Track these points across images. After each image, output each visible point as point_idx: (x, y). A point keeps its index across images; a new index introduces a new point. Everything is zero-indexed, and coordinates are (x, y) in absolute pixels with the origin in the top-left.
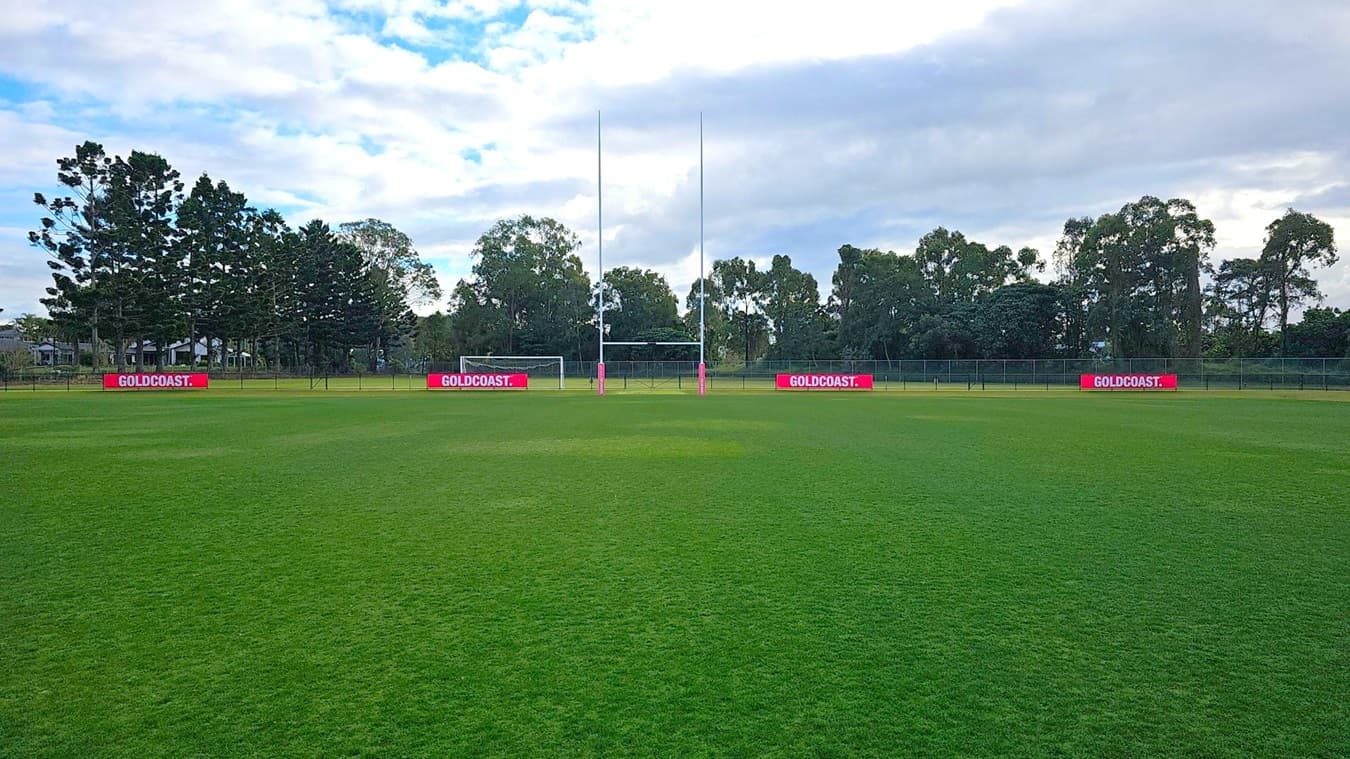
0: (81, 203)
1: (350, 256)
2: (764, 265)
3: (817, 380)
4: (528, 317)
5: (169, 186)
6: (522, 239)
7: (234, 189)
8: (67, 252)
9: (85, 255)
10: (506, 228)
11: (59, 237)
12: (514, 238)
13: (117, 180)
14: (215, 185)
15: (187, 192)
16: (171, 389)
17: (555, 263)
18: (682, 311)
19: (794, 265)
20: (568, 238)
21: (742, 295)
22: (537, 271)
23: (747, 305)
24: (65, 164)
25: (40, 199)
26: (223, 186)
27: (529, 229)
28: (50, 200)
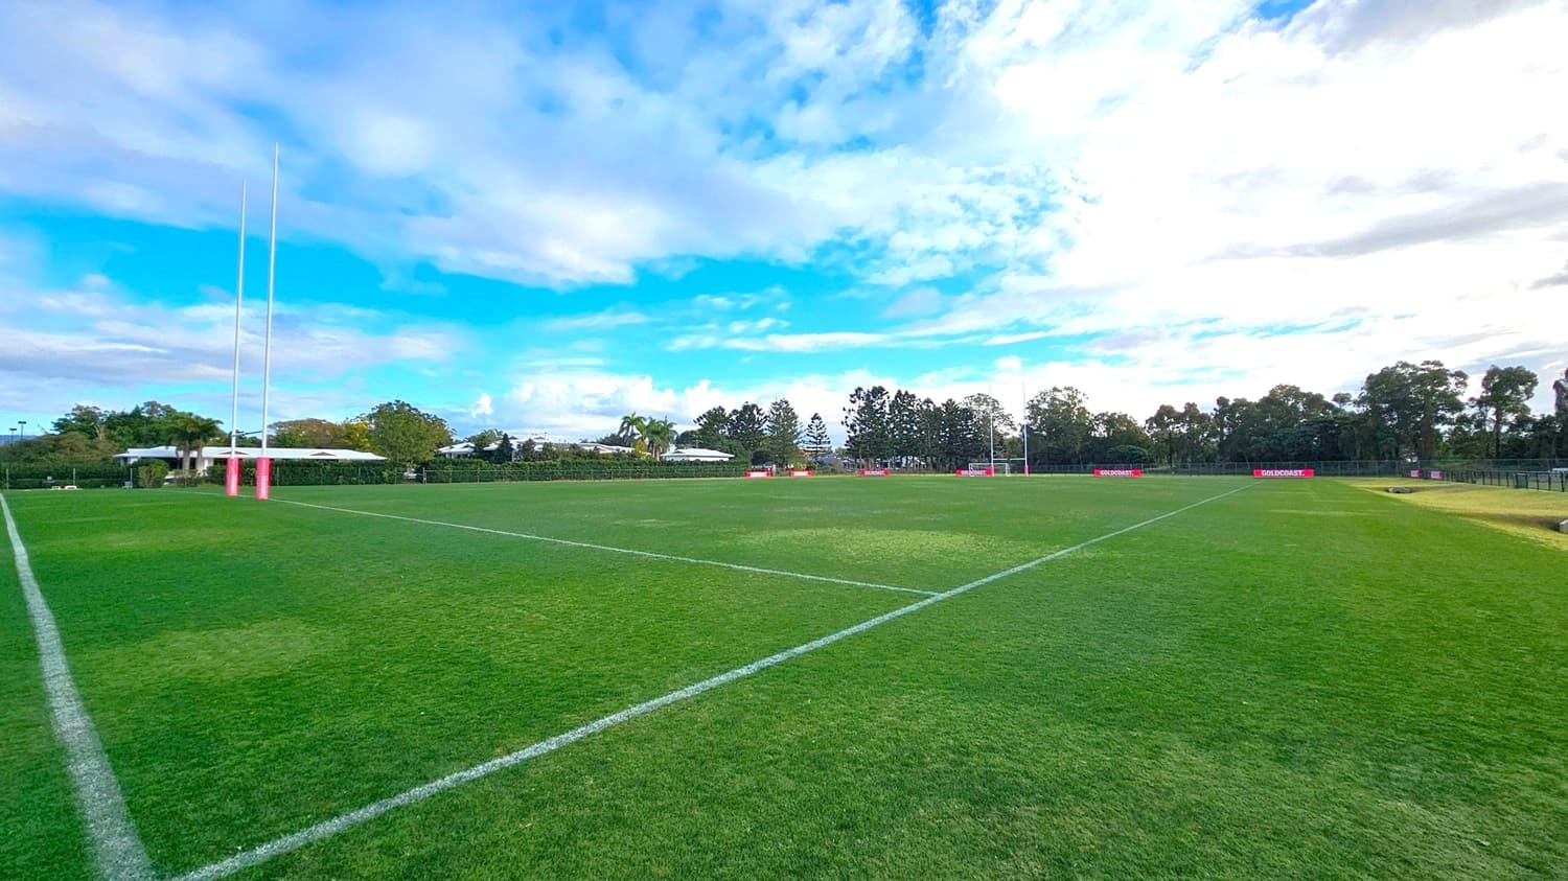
0: (856, 409)
1: (967, 414)
3: (1113, 472)
5: (885, 397)
6: (1054, 399)
7: (910, 393)
8: (852, 426)
9: (858, 428)
11: (850, 422)
13: (868, 399)
14: (903, 393)
15: (892, 398)
20: (1078, 396)
24: (852, 396)
25: (844, 409)
26: (907, 393)
27: (1057, 393)
28: (847, 409)
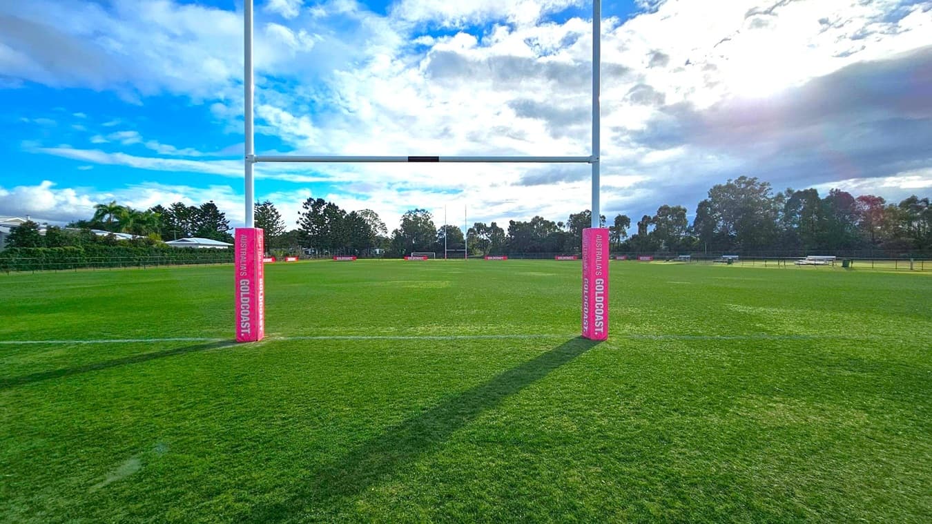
1: (361, 220)
2: (489, 225)
4: (416, 240)
6: (415, 216)
10: (410, 212)
12: (412, 215)
13: (315, 207)
16: (348, 261)
17: (425, 223)
18: (465, 238)
19: (497, 225)
20: (429, 215)
21: (482, 234)
22: (419, 225)
23: (484, 237)
25: (299, 213)
27: (417, 213)
28: (302, 214)
